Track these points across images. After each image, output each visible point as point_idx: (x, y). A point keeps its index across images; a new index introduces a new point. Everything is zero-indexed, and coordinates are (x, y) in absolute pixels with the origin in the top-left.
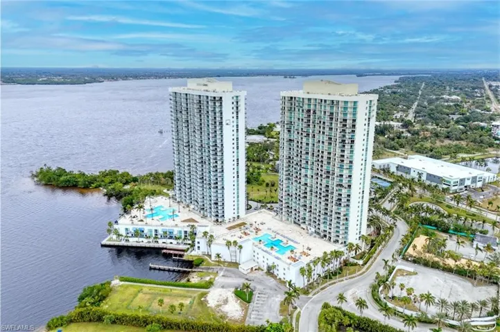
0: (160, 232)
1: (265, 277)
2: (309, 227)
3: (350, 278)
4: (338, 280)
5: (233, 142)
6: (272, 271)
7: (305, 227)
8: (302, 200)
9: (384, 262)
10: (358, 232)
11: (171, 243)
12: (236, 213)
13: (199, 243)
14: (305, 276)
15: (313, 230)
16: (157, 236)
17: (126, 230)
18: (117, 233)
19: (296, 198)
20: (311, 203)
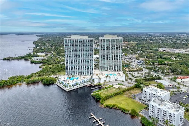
6: (116, 80)
13: (96, 80)
15: (112, 70)
16: (81, 83)
17: (72, 84)
18: (70, 86)
19: (106, 64)
20: (111, 64)
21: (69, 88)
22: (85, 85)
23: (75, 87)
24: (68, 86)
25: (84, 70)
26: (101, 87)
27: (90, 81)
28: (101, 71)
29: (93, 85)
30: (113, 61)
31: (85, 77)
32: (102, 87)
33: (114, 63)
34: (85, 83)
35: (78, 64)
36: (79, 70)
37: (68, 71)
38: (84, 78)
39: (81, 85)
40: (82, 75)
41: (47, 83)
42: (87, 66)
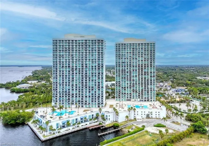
0: (79, 120)
1: (149, 119)
13: (109, 116)
15: (139, 100)
16: (77, 122)
17: (57, 124)
18: (51, 129)
19: (128, 88)
20: (136, 88)
21: (48, 132)
22: (86, 126)
23: (63, 131)
24: (48, 128)
25: (86, 97)
26: (119, 130)
27: (97, 118)
28: (119, 100)
29: (102, 127)
30: (139, 82)
31: (88, 110)
32: (121, 130)
33: (142, 86)
34: (86, 123)
35: (76, 85)
36: (78, 97)
37: (56, 99)
38: (85, 113)
39: (78, 127)
40: (82, 106)
41: (10, 122)
42: (92, 90)
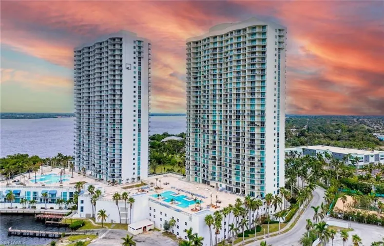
0: (40, 195)
1: (162, 237)
2: (219, 183)
3: (271, 236)
4: (256, 238)
5: (135, 89)
6: (170, 231)
7: (214, 185)
8: (211, 153)
9: (313, 210)
10: (276, 183)
11: (52, 208)
12: (136, 174)
13: (82, 202)
14: (212, 226)
